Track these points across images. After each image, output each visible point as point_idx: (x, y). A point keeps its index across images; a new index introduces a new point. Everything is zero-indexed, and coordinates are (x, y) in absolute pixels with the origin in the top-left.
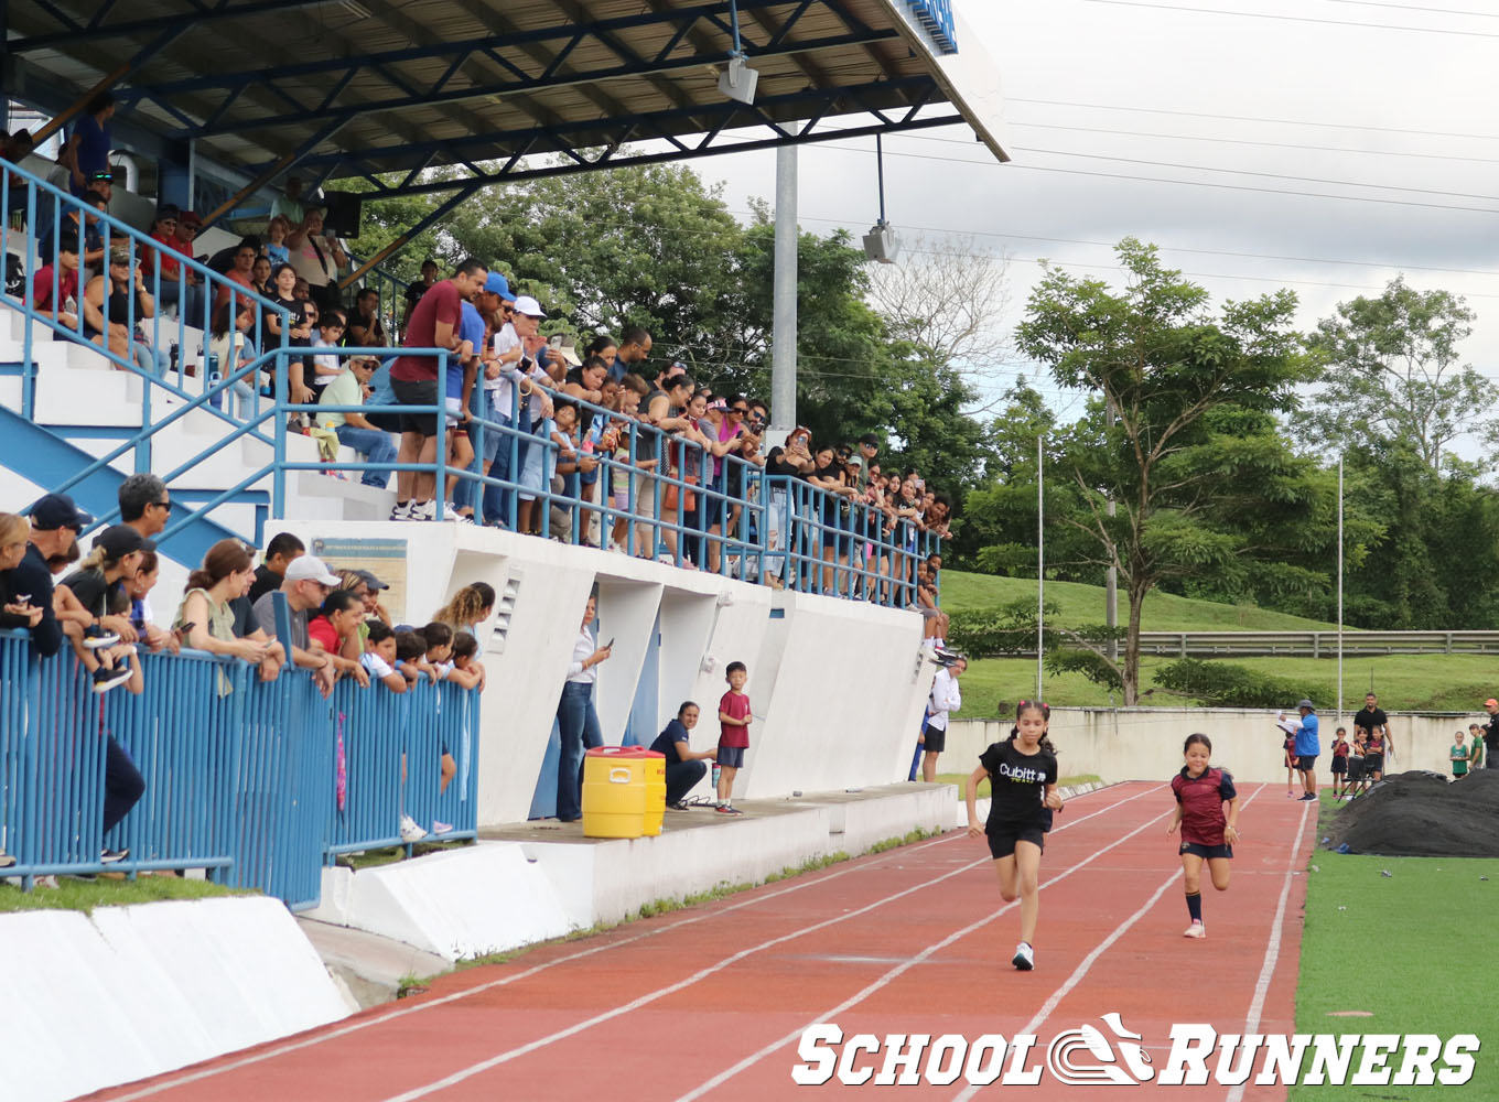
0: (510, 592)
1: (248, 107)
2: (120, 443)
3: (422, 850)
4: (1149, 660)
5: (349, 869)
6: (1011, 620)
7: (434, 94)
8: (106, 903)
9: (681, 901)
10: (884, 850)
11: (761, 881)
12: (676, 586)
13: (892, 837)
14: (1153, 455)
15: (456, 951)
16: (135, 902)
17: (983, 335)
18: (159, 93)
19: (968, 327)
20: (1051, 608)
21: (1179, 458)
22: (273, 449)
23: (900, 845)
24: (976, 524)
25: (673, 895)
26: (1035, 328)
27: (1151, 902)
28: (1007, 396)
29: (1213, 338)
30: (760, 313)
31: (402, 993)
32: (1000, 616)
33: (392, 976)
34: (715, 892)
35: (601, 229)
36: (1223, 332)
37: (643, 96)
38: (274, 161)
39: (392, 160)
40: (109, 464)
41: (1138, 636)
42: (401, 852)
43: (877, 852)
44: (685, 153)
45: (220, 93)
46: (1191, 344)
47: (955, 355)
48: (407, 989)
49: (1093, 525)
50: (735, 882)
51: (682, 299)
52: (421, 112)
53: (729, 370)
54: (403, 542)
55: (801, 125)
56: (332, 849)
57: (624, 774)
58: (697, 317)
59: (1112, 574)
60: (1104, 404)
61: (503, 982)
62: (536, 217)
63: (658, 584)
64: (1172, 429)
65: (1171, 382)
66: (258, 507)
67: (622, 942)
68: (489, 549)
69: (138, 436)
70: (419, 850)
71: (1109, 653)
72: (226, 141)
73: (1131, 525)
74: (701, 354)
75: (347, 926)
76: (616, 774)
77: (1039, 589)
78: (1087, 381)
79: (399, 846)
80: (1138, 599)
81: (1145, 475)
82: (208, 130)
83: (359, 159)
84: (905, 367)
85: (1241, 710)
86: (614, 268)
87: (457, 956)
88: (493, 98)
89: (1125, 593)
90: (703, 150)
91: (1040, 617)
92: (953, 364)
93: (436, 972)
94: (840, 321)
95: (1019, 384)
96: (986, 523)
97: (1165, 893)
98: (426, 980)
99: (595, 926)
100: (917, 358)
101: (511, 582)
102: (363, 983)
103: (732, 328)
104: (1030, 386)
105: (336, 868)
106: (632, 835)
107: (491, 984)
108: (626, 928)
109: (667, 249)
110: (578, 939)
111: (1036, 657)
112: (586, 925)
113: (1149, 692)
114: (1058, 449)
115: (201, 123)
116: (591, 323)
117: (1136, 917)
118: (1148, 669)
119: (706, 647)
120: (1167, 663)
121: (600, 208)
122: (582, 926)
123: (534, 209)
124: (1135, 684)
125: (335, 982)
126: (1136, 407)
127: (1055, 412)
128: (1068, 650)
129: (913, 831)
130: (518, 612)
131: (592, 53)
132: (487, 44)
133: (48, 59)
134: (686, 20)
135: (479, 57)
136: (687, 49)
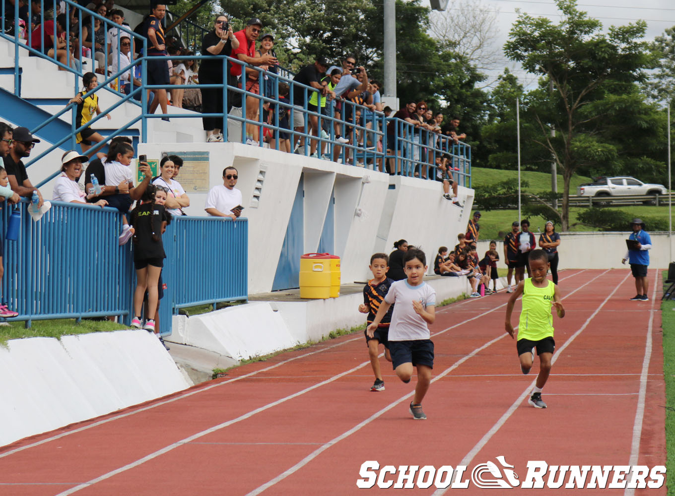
0: (261, 177)
2: (64, 107)
3: (221, 305)
4: (574, 209)
5: (186, 316)
6: (504, 190)
8: (67, 334)
9: (349, 329)
10: (447, 304)
12: (342, 173)
13: (451, 298)
14: (575, 106)
15: (241, 356)
16: (81, 333)
17: (487, 49)
19: (478, 45)
20: (524, 184)
21: (588, 107)
22: (141, 108)
23: (455, 302)
24: (485, 144)
25: (345, 327)
26: (514, 45)
27: (584, 326)
28: (499, 79)
29: (604, 45)
31: (215, 376)
32: (499, 189)
33: (209, 368)
36: (610, 43)
40: (59, 118)
41: (568, 197)
42: (211, 307)
43: (444, 305)
46: (594, 48)
47: (472, 59)
48: (217, 374)
49: (545, 142)
51: (335, 34)
54: (207, 153)
56: (177, 306)
57: (321, 267)
58: (343, 44)
59: (554, 167)
60: (549, 81)
61: (264, 370)
63: (334, 172)
64: (584, 92)
65: (583, 70)
66: (133, 137)
67: (322, 350)
68: (249, 155)
70: (220, 306)
71: (554, 206)
73: (564, 142)
75: (186, 344)
76: (316, 267)
77: (519, 175)
78: (540, 71)
79: (210, 304)
80: (568, 178)
81: (570, 117)
84: (449, 66)
85: (620, 233)
87: (240, 359)
89: (561, 176)
91: (519, 189)
92: (472, 64)
93: (231, 366)
95: (505, 73)
96: (490, 143)
97: (591, 321)
98: (227, 370)
99: (308, 343)
100: (453, 61)
101: (261, 172)
102: (195, 372)
103: (361, 48)
104: (511, 73)
105: (178, 315)
106: (324, 297)
107: (259, 371)
108: (323, 344)
110: (300, 349)
111: (517, 209)
112: (303, 342)
113: (574, 225)
114: (527, 104)
116: (289, 47)
117: (578, 333)
118: (573, 214)
119: (357, 203)
120: (583, 211)
122: (301, 343)
124: (567, 221)
125: (181, 372)
126: (565, 83)
127: (524, 86)
128: (535, 205)
129: (461, 295)
130: (264, 187)
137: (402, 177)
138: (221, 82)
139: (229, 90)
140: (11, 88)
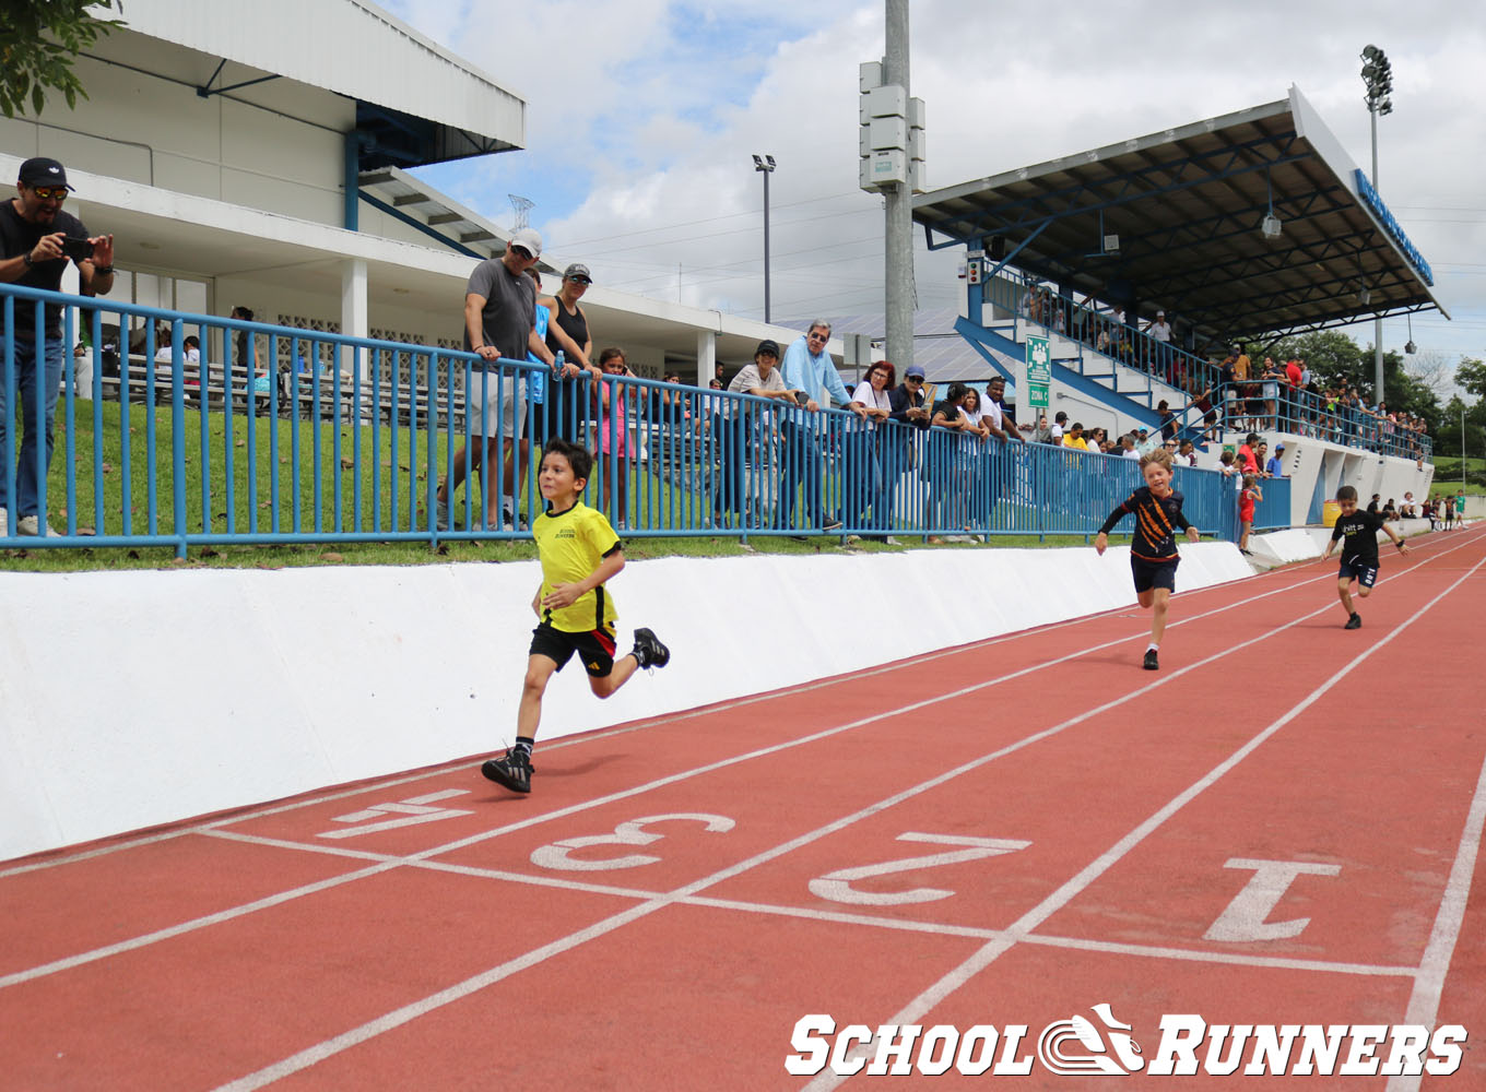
0: (1299, 454)
1: (1210, 316)
6: (1454, 470)
7: (1266, 309)
12: (1349, 453)
17: (1443, 381)
19: (1437, 379)
20: (1467, 465)
26: (1460, 377)
28: (1451, 399)
30: (1371, 378)
31: (1272, 569)
32: (1450, 469)
33: (1268, 565)
37: (1333, 306)
38: (1218, 334)
39: (1255, 330)
44: (1346, 323)
45: (1200, 313)
47: (1432, 389)
48: (1274, 568)
51: (1345, 375)
52: (1263, 315)
55: (1382, 313)
58: (1349, 381)
62: (1297, 352)
63: (1343, 453)
68: (1294, 441)
70: (1274, 530)
72: (1203, 327)
77: (1463, 460)
78: (1477, 393)
79: (1270, 529)
82: (1198, 324)
84: (1417, 393)
86: (1322, 367)
87: (1288, 560)
88: (1285, 309)
90: (1352, 322)
91: (1464, 468)
92: (1432, 391)
93: (1282, 564)
94: (1394, 378)
95: (1455, 395)
98: (1279, 566)
100: (1421, 390)
101: (1299, 451)
102: (1258, 567)
104: (1458, 396)
109: (1339, 359)
111: (1462, 480)
114: (1468, 414)
119: (1359, 472)
121: (1317, 349)
125: (1251, 567)
127: (1466, 404)
128: (1473, 477)
130: (1301, 461)
131: (1316, 293)
132: (1283, 292)
133: (1148, 304)
134: (1345, 281)
135: (1281, 297)
136: (1346, 290)
137: (1388, 456)
140: (1147, 405)
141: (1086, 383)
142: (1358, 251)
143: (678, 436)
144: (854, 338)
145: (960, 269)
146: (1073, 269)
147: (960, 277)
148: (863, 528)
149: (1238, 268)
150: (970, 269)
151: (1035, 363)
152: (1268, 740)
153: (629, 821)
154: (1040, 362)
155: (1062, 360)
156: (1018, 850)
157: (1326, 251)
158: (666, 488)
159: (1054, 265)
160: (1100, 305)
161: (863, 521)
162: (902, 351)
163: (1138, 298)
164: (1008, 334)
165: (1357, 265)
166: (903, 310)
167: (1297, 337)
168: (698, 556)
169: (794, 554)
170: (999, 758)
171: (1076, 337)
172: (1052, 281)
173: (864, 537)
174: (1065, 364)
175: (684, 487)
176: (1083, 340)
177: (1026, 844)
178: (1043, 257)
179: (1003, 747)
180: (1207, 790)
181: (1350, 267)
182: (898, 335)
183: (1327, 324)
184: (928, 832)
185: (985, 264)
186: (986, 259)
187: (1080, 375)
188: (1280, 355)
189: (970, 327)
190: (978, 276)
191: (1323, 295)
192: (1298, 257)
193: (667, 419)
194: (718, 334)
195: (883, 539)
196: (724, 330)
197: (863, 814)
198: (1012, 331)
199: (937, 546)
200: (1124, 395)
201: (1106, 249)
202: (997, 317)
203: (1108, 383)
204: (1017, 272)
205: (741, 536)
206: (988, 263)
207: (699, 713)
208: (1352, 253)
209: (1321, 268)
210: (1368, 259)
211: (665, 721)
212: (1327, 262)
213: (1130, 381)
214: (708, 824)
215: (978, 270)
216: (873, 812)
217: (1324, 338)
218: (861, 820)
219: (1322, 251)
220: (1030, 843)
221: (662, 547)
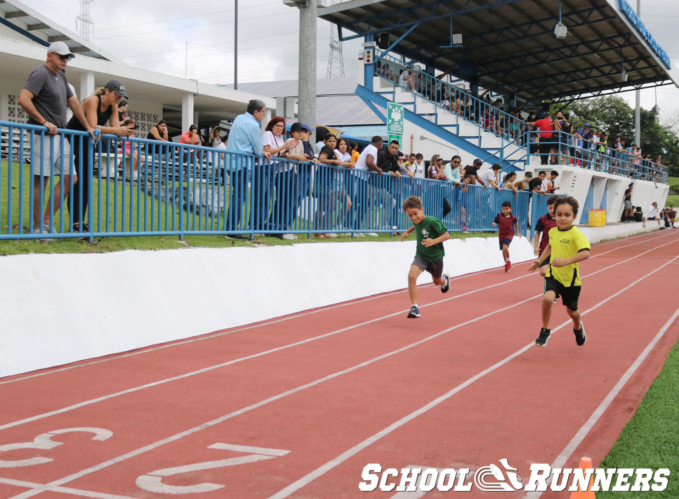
0: (574, 179)
1: (526, 86)
2: (497, 151)
7: (563, 82)
9: (609, 239)
11: (627, 235)
12: (609, 178)
18: (509, 84)
34: (617, 238)
35: (603, 111)
37: (606, 81)
38: (532, 97)
39: (556, 96)
40: (495, 155)
44: (615, 92)
50: (621, 236)
51: (620, 123)
52: (561, 86)
53: (630, 138)
55: (639, 86)
57: (599, 214)
58: (623, 127)
62: (590, 108)
63: (606, 178)
68: (570, 170)
69: (501, 150)
72: (522, 93)
74: (624, 134)
76: (597, 214)
82: (518, 91)
83: (549, 96)
84: (667, 136)
86: (606, 118)
88: (575, 82)
90: (619, 92)
100: (669, 134)
101: (575, 177)
103: (631, 129)
106: (599, 226)
109: (617, 113)
115: (517, 90)
116: (602, 129)
119: (616, 190)
121: (603, 106)
123: (590, 106)
130: (576, 183)
131: (595, 73)
132: (573, 72)
133: (486, 78)
134: (614, 65)
135: (572, 74)
136: (614, 71)
137: (637, 180)
138: (558, 141)
139: (561, 145)
140: (477, 144)
141: (439, 130)
142: (621, 46)
143: (164, 162)
144: (283, 100)
145: (360, 54)
146: (435, 54)
147: (360, 59)
148: (265, 229)
149: (544, 55)
150: (366, 54)
151: (393, 120)
152: (477, 381)
153: (46, 432)
154: (396, 120)
155: (424, 115)
156: (279, 457)
157: (600, 46)
158: (149, 198)
159: (423, 52)
160: (454, 78)
161: (265, 225)
162: (308, 110)
163: (479, 74)
164: (389, 97)
165: (620, 54)
166: (309, 84)
167: (588, 100)
168: (147, 249)
169: (216, 246)
170: (302, 390)
171: (433, 99)
172: (421, 63)
173: (267, 235)
174: (426, 117)
175: (161, 199)
176: (438, 101)
177: (287, 452)
178: (415, 46)
179: (308, 383)
180: (420, 416)
181: (616, 55)
182: (306, 100)
183: (604, 92)
184: (230, 443)
185: (376, 51)
186: (377, 47)
187: (435, 124)
188: (580, 109)
189: (365, 92)
190: (371, 59)
191: (601, 74)
192: (582, 49)
193: (157, 152)
194: (195, 95)
195: (280, 236)
196: (199, 93)
197: (196, 429)
198: (392, 95)
199: (321, 240)
200: (462, 138)
201: (454, 43)
202: (383, 86)
203: (453, 130)
204: (398, 57)
205: (180, 236)
206: (378, 50)
207: (130, 355)
208: (617, 47)
209: (598, 57)
210: (628, 51)
211: (105, 360)
212: (602, 52)
213: (468, 129)
214: (95, 435)
215: (371, 54)
216: (203, 428)
217: (607, 99)
218: (193, 434)
219: (598, 46)
220: (290, 451)
221: (123, 242)
